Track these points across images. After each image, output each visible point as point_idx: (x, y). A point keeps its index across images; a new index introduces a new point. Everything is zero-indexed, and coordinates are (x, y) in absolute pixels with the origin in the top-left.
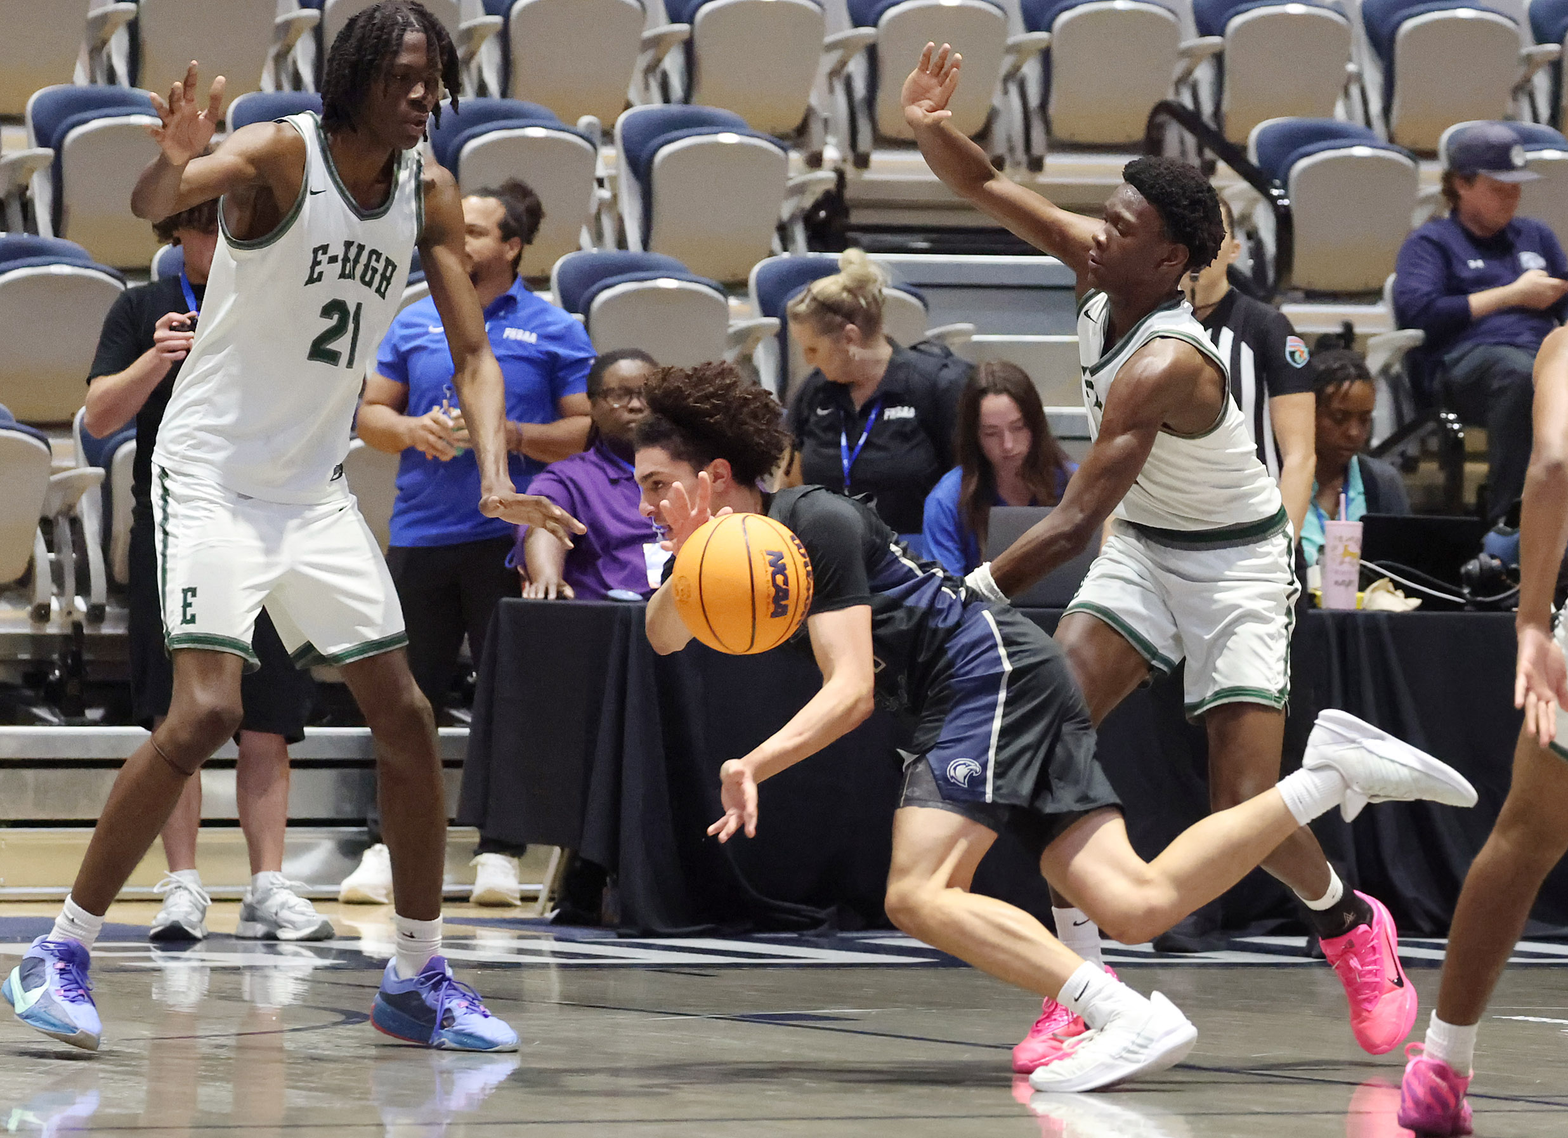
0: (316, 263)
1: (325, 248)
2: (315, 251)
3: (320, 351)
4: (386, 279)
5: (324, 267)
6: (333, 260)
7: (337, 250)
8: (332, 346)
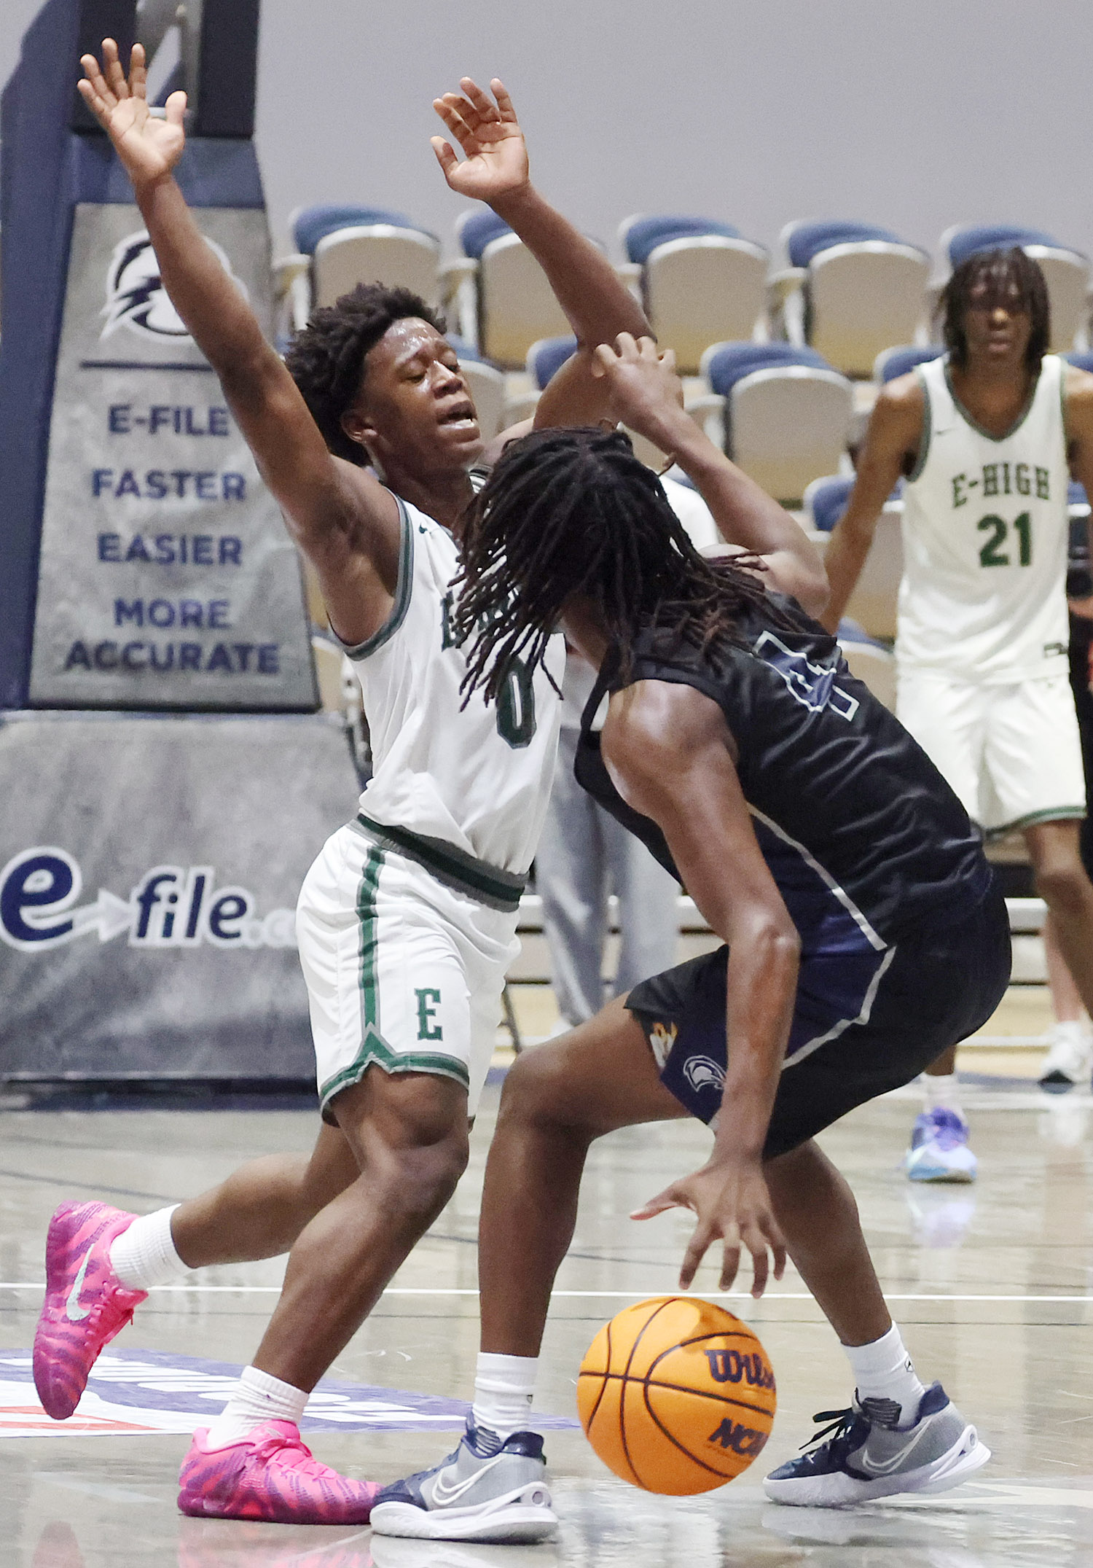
0: (957, 490)
1: (962, 477)
2: (955, 481)
3: (989, 557)
4: (1042, 484)
5: (966, 491)
6: (973, 484)
7: (978, 475)
8: (1000, 551)
